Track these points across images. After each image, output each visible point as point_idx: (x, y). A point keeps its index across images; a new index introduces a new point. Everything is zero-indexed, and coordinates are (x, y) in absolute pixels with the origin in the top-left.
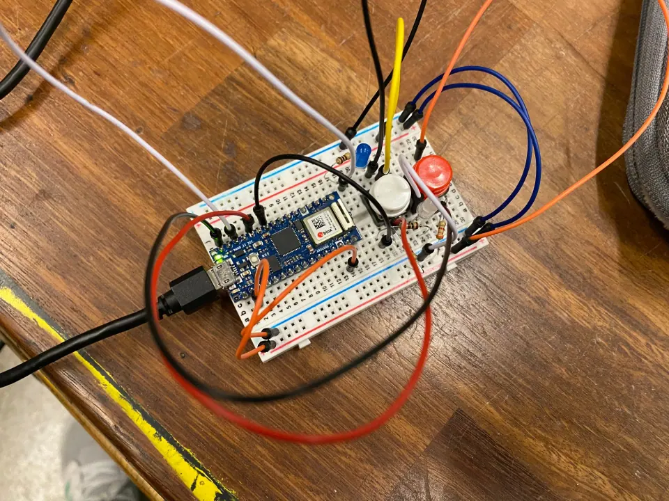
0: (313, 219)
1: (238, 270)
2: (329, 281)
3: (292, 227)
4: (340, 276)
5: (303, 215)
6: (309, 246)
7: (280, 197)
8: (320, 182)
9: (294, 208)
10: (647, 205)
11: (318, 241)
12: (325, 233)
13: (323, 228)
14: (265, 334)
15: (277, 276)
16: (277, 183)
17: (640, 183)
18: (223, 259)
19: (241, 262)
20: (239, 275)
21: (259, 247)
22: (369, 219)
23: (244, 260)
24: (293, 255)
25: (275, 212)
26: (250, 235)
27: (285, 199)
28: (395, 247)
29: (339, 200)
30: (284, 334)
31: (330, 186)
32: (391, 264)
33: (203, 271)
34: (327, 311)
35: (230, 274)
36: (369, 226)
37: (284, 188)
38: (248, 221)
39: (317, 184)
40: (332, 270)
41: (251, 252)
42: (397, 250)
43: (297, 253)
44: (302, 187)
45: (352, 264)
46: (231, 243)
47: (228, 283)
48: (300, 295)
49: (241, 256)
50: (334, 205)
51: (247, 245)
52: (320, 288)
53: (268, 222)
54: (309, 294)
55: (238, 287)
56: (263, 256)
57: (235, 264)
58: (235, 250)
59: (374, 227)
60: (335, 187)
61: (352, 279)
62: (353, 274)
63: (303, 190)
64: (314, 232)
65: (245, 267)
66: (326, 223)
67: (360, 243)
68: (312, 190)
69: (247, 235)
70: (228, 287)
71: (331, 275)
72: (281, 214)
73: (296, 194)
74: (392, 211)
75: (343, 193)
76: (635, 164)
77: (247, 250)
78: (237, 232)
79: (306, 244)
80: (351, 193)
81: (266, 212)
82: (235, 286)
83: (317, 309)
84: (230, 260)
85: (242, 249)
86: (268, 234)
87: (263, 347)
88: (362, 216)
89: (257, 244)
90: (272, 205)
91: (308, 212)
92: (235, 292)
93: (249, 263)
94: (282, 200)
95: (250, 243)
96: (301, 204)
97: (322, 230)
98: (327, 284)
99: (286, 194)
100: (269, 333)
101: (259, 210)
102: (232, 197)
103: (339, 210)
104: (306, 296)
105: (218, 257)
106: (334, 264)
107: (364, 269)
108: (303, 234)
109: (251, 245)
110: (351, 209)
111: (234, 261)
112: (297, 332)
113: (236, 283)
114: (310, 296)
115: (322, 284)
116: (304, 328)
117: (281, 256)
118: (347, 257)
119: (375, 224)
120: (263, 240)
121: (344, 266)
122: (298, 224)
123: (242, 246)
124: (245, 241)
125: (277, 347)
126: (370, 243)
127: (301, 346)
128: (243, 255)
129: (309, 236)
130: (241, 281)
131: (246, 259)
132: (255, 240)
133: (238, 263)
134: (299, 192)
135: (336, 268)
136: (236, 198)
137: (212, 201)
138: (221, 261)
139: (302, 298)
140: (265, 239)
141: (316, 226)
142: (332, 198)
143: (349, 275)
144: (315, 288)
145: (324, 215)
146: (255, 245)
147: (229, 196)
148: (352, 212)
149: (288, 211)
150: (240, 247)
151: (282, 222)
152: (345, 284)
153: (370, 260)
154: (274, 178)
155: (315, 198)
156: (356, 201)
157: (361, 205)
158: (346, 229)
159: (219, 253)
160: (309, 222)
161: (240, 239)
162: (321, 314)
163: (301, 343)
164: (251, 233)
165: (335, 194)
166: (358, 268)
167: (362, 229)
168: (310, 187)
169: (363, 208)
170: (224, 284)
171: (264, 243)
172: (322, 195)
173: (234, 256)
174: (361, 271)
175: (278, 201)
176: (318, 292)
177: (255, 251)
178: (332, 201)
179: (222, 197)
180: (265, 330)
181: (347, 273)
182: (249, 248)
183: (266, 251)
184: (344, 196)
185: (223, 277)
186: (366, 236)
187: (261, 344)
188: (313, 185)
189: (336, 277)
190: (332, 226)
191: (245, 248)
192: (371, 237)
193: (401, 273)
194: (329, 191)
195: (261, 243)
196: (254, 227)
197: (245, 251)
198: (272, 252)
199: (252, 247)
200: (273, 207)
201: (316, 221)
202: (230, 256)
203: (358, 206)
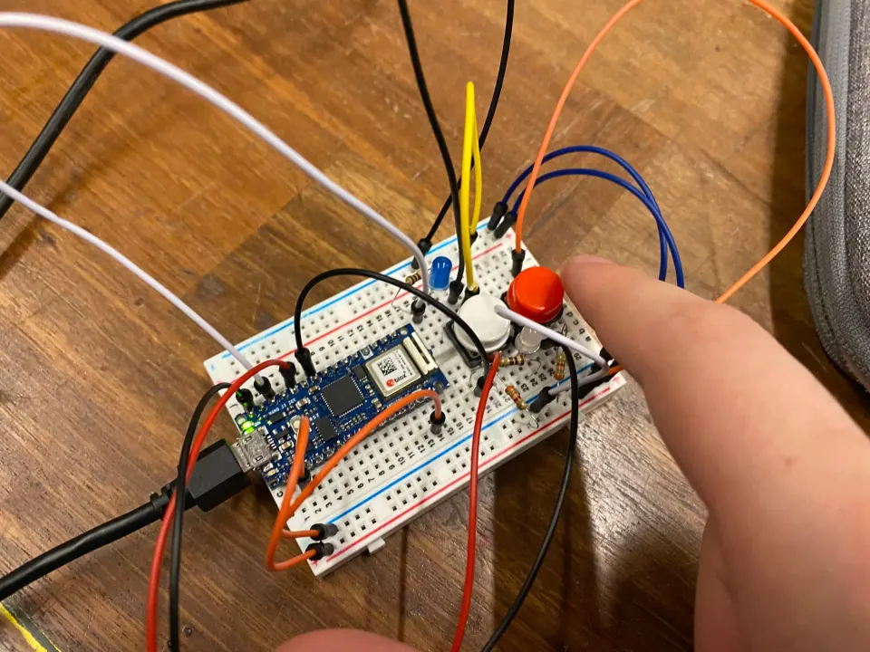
0: (378, 362)
1: (276, 442)
2: (407, 449)
3: (351, 375)
4: (422, 442)
5: (365, 358)
6: (375, 400)
7: (334, 336)
8: (388, 313)
9: (353, 350)
10: (851, 374)
11: (388, 391)
12: (396, 381)
13: (393, 373)
14: (316, 532)
15: (331, 447)
16: (329, 318)
17: (837, 344)
18: (255, 428)
19: (279, 430)
20: (277, 448)
21: (305, 406)
22: (458, 359)
23: (283, 427)
24: (352, 414)
25: (327, 358)
26: (292, 390)
27: (340, 339)
28: (497, 395)
29: (413, 334)
30: (345, 532)
31: (402, 318)
32: (493, 420)
33: (224, 447)
34: (407, 493)
35: (263, 448)
36: (459, 368)
37: (339, 325)
38: (288, 371)
39: (384, 316)
40: (411, 433)
41: (293, 414)
42: (500, 399)
43: (359, 411)
44: (363, 322)
45: (437, 421)
46: (265, 404)
47: (261, 462)
48: (367, 473)
49: (279, 421)
50: (407, 341)
51: (288, 405)
52: (394, 460)
53: (317, 371)
54: (379, 470)
55: (275, 466)
56: (311, 419)
57: (271, 433)
58: (270, 413)
59: (465, 370)
60: (409, 318)
61: (440, 445)
62: (441, 436)
63: (365, 326)
64: (382, 380)
65: (285, 437)
66: (397, 365)
67: (447, 393)
68: (376, 324)
69: (288, 392)
70: (262, 467)
71: (409, 440)
72: (334, 360)
73: (356, 331)
74: (490, 344)
75: (421, 326)
76: (827, 318)
77: (287, 413)
78: (273, 387)
79: (373, 398)
80: (431, 325)
81: (313, 359)
82: (271, 465)
83: (392, 491)
84: (264, 428)
85: (280, 412)
86: (316, 387)
87: (312, 552)
88: (450, 354)
89: (302, 402)
90: (322, 349)
91: (371, 354)
92: (271, 473)
93: (290, 431)
94: (336, 341)
95: (292, 401)
96: (363, 344)
97: (392, 376)
98: (403, 454)
99: (342, 332)
100: (320, 531)
101: (303, 354)
102: (267, 342)
103: (415, 348)
104: (374, 473)
105: (247, 425)
106: (413, 425)
107: (456, 429)
108: (366, 384)
109: (294, 404)
110: (433, 347)
111: (270, 428)
112: (364, 528)
113: (272, 460)
114: (380, 474)
115: (397, 455)
116: (374, 522)
117: (337, 417)
118: (430, 411)
119: (467, 365)
120: (311, 397)
121: (427, 426)
122: (360, 371)
123: (280, 408)
124: (285, 401)
125: (335, 552)
126: (461, 391)
127: (371, 550)
128: (282, 421)
129: (375, 387)
130: (280, 457)
131: (286, 426)
132: (299, 396)
133: (274, 432)
134: (360, 328)
135: (415, 430)
136: (273, 343)
137: (240, 349)
138: (252, 430)
139: (369, 477)
140: (312, 395)
141: (383, 372)
142: (404, 332)
143: (436, 439)
144: (387, 461)
145: (395, 356)
146: (299, 405)
147: (264, 340)
148: (433, 351)
149: (344, 355)
150: (278, 409)
151: (337, 370)
152: (429, 452)
153: (464, 415)
154: (325, 312)
155: (382, 335)
156: (439, 336)
157: (446, 339)
158: (426, 373)
159: (249, 419)
160: (374, 367)
161: (278, 397)
162: (397, 499)
163: (370, 544)
164: (293, 388)
165: (409, 328)
166: (448, 428)
167: (450, 373)
168: (375, 322)
169: (448, 345)
170: (254, 463)
171: (312, 400)
172: (391, 330)
173: (270, 423)
174: (451, 431)
175: (331, 343)
176: (392, 467)
177: (299, 412)
178: (405, 336)
179: (253, 342)
180: (315, 527)
181: (431, 436)
182: (291, 410)
183: (315, 412)
184: (422, 330)
185: (254, 453)
186: (456, 382)
187: (310, 547)
188: (379, 318)
189: (417, 443)
190: (406, 370)
191: (285, 410)
192: (463, 383)
193: (508, 430)
194: (400, 324)
195: (307, 401)
196: (297, 378)
197: (285, 415)
198: (324, 412)
199: (295, 408)
200: (324, 351)
201: (384, 365)
202: (264, 423)
203: (442, 342)
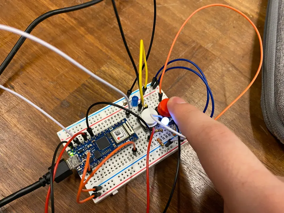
0: (115, 131)
1: (81, 159)
2: (125, 160)
3: (106, 136)
4: (130, 157)
5: (110, 130)
6: (114, 144)
7: (100, 123)
8: (118, 115)
9: (107, 127)
11: (118, 141)
12: (121, 137)
13: (120, 135)
14: (94, 189)
15: (99, 160)
16: (98, 117)
17: (271, 126)
18: (74, 155)
19: (82, 155)
20: (81, 161)
21: (90, 147)
22: (141, 129)
23: (83, 154)
25: (98, 130)
26: (86, 142)
27: (102, 124)
28: (154, 141)
29: (126, 122)
30: (104, 188)
31: (123, 116)
33: (64, 161)
34: (125, 175)
35: (77, 161)
36: (142, 132)
37: (102, 119)
38: (84, 135)
39: (117, 116)
40: (126, 155)
41: (87, 150)
42: (156, 142)
43: (108, 148)
44: (110, 118)
45: (135, 151)
46: (77, 146)
47: (76, 166)
48: (112, 168)
49: (82, 152)
51: (85, 147)
52: (120, 164)
53: (95, 135)
54: (116, 167)
55: (81, 167)
56: (92, 151)
57: (79, 156)
58: (79, 150)
59: (144, 133)
60: (125, 116)
61: (136, 159)
62: (136, 155)
64: (116, 137)
65: (84, 158)
66: (121, 132)
67: (138, 141)
71: (125, 157)
72: (100, 131)
73: (107, 121)
74: (151, 125)
78: (80, 141)
79: (113, 143)
80: (132, 118)
81: (93, 131)
82: (79, 167)
83: (120, 174)
84: (77, 155)
85: (82, 149)
86: (94, 140)
87: (93, 196)
88: (139, 128)
90: (96, 127)
91: (112, 129)
92: (79, 170)
93: (86, 155)
94: (101, 125)
95: (86, 145)
96: (110, 125)
98: (124, 162)
99: (103, 121)
100: (96, 189)
101: (89, 129)
102: (78, 125)
103: (127, 126)
104: (114, 168)
105: (71, 154)
106: (127, 152)
107: (141, 153)
108: (111, 139)
109: (87, 146)
110: (133, 126)
112: (111, 187)
113: (80, 166)
114: (116, 169)
115: (121, 162)
116: (114, 185)
117: (101, 150)
118: (132, 147)
119: (145, 131)
121: (131, 152)
122: (108, 135)
124: (84, 145)
125: (101, 195)
126: (143, 140)
127: (114, 194)
128: (83, 152)
129: (113, 140)
130: (82, 164)
131: (84, 154)
132: (88, 144)
133: (80, 156)
134: (109, 120)
135: (128, 154)
136: (80, 126)
137: (68, 129)
138: (73, 155)
139: (112, 170)
140: (93, 143)
141: (116, 135)
142: (123, 121)
143: (135, 157)
144: (118, 164)
145: (120, 129)
146: (88, 146)
147: (77, 125)
149: (104, 129)
151: (101, 134)
152: (132, 161)
153: (144, 148)
154: (97, 115)
155: (116, 122)
156: (135, 122)
157: (137, 123)
158: (130, 135)
159: (72, 152)
160: (113, 133)
161: (81, 144)
162: (122, 177)
163: (113, 192)
164: (86, 141)
165: (125, 120)
166: (138, 153)
167: (139, 134)
168: (114, 118)
169: (138, 125)
170: (74, 166)
171: (93, 145)
172: (119, 120)
173: (79, 153)
174: (139, 154)
175: (99, 125)
176: (120, 166)
177: (88, 149)
178: (123, 123)
179: (73, 126)
180: (94, 187)
181: (133, 156)
183: (94, 149)
184: (129, 120)
185: (74, 163)
186: (141, 137)
187: (93, 194)
188: (115, 116)
189: (128, 158)
190: (124, 134)
192: (143, 137)
193: (158, 153)
194: (122, 118)
195: (91, 145)
196: (88, 137)
197: (84, 150)
198: (97, 149)
201: (117, 132)
202: (77, 153)
203: (136, 124)
